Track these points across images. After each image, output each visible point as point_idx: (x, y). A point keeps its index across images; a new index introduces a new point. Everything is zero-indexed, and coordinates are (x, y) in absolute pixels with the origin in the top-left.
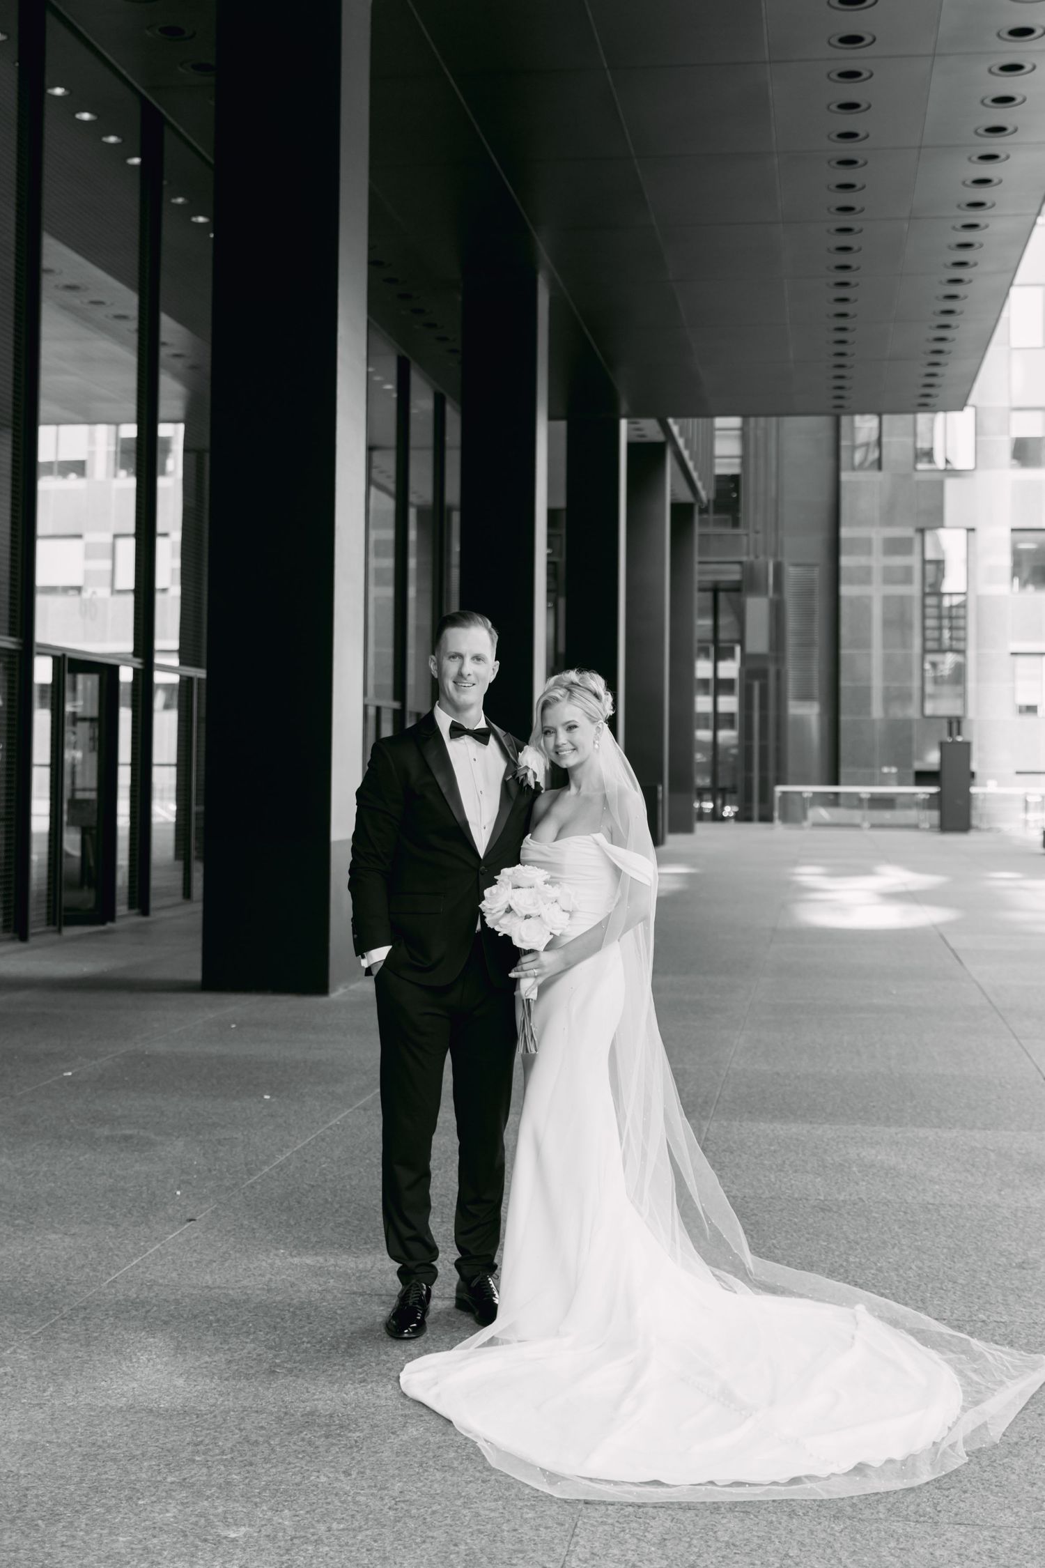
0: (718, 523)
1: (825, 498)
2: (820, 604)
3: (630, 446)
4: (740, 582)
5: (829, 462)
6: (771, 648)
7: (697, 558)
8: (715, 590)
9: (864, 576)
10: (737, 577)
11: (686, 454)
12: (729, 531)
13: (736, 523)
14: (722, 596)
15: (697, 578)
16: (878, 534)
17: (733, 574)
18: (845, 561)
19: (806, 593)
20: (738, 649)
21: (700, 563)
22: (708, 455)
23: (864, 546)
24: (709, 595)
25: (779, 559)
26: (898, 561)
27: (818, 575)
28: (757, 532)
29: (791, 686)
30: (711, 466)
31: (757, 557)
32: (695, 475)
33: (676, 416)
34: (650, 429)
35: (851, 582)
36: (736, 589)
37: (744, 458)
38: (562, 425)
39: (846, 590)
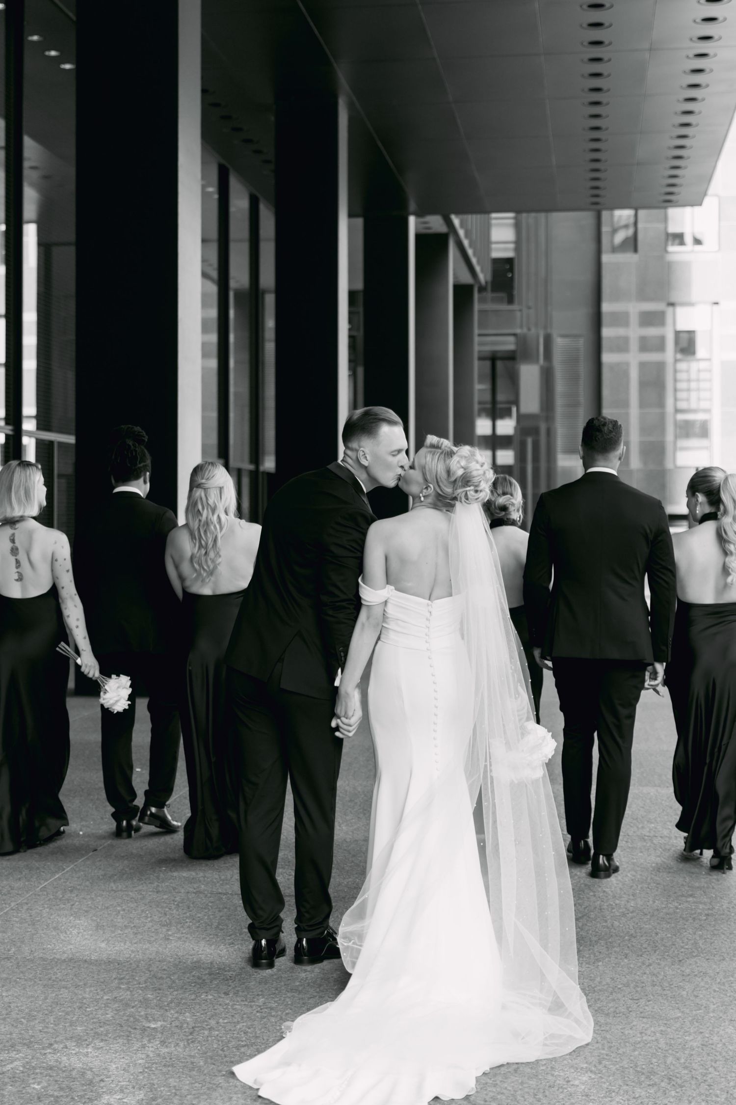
0: (494, 300)
1: (586, 277)
2: (584, 369)
3: (418, 237)
4: (514, 352)
5: (591, 246)
6: (542, 409)
7: (476, 331)
8: (493, 359)
9: (622, 346)
10: (512, 347)
11: (466, 243)
12: (505, 307)
13: (511, 301)
14: (499, 364)
15: (476, 348)
16: (634, 308)
17: (508, 344)
18: (606, 332)
19: (572, 360)
20: (514, 409)
21: (480, 335)
22: (487, 241)
23: (621, 319)
24: (488, 364)
25: (549, 331)
26: (652, 331)
27: (583, 345)
28: (529, 308)
29: (560, 442)
30: (488, 249)
31: (529, 329)
32: (474, 261)
33: (458, 213)
34: (435, 223)
35: (612, 350)
36: (511, 357)
37: (518, 243)
38: (359, 222)
39: (607, 358)
